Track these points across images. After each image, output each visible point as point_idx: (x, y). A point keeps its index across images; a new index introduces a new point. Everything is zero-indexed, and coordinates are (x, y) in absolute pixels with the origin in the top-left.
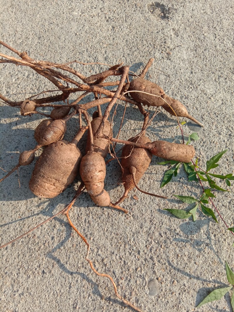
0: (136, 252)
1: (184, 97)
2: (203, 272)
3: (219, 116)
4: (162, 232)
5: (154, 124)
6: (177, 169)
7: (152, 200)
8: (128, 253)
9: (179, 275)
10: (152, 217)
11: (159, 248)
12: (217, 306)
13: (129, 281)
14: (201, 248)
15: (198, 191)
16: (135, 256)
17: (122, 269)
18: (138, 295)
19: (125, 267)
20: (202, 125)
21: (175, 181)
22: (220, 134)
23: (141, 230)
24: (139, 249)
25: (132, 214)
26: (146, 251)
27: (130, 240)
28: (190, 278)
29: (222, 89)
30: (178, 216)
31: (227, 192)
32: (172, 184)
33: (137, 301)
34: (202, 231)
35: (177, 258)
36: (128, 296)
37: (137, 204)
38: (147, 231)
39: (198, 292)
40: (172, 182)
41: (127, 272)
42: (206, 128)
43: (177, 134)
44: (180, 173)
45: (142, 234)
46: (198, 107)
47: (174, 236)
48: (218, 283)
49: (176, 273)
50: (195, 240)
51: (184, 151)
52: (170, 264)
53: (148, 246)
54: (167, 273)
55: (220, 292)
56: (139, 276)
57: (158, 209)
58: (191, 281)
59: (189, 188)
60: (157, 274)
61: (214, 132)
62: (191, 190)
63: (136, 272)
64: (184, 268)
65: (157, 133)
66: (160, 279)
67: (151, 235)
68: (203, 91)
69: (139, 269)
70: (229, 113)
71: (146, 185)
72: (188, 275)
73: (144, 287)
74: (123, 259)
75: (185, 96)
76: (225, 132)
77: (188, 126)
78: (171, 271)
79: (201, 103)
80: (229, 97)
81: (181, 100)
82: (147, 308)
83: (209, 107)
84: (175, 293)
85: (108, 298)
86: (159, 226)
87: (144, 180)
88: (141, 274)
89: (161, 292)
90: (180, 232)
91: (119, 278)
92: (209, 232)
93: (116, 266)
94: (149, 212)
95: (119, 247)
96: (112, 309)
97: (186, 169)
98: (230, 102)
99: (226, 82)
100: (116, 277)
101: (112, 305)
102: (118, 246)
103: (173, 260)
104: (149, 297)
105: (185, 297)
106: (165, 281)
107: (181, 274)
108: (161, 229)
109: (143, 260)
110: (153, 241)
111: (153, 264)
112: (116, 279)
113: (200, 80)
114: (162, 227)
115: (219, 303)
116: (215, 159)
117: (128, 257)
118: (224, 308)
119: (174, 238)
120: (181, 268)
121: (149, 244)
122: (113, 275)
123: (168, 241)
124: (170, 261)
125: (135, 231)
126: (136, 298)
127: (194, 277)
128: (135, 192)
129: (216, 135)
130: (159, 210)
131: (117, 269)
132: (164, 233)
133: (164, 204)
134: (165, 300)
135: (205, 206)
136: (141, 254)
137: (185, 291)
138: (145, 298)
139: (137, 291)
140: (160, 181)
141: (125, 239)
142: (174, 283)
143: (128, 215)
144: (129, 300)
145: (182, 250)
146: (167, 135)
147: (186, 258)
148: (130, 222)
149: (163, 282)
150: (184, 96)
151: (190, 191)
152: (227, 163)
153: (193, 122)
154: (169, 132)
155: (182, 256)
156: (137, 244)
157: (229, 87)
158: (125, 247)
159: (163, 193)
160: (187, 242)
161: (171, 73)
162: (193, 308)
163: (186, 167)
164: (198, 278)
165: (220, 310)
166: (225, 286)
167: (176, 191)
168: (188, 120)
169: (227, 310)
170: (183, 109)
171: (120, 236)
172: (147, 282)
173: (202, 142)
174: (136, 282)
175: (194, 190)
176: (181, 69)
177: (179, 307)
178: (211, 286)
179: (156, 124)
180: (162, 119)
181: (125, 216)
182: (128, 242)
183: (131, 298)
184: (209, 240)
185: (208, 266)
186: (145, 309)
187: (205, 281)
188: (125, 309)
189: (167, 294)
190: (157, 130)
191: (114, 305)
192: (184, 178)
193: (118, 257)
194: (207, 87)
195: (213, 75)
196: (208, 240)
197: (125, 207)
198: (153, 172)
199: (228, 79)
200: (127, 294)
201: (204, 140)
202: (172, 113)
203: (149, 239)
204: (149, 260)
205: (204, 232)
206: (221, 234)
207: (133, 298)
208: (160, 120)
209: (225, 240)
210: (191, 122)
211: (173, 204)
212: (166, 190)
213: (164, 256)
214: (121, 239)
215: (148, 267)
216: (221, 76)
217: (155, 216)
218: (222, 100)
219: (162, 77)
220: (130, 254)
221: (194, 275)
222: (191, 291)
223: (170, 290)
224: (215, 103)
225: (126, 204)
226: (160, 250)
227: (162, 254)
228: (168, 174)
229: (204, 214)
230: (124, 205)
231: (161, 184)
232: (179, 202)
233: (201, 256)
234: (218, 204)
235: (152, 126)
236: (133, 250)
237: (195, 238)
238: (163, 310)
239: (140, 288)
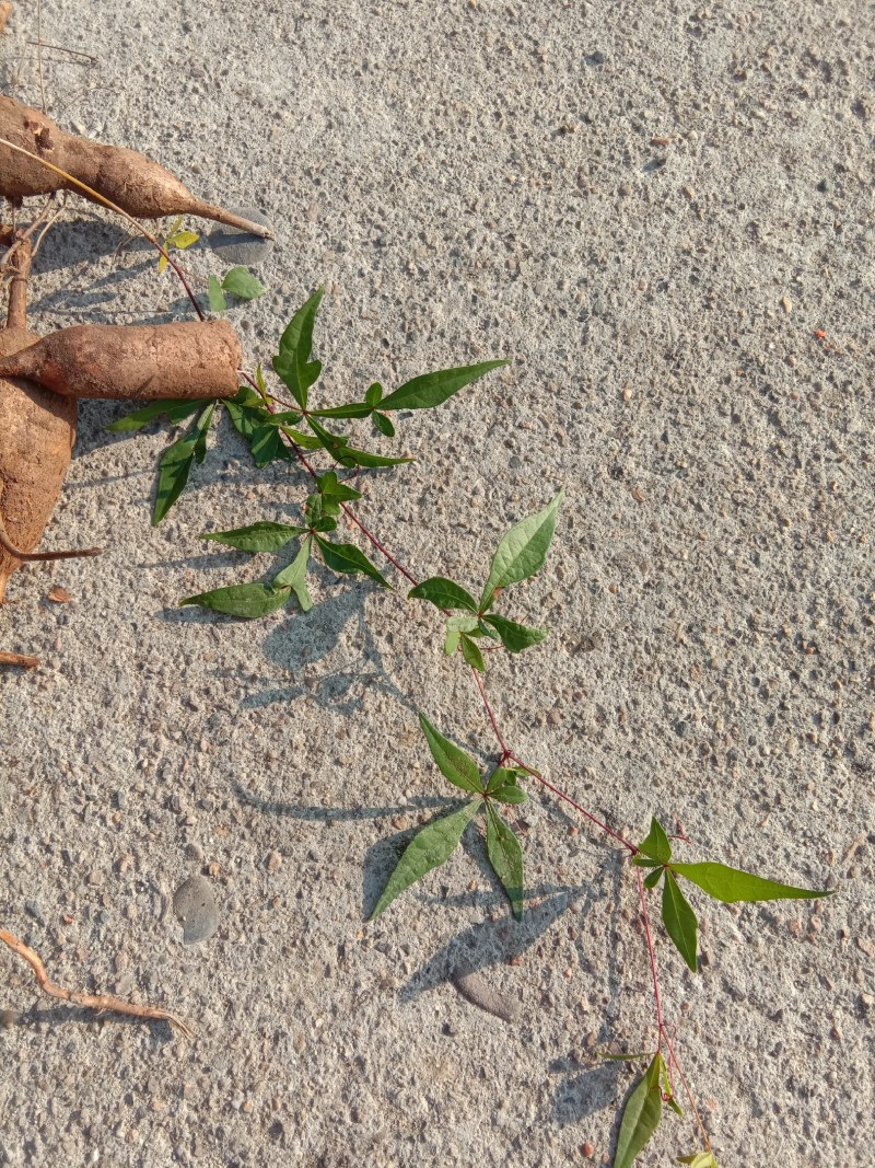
0: (104, 802)
1: (176, 135)
2: (372, 783)
3: (324, 180)
4: (192, 693)
5: (75, 277)
6: (204, 433)
7: (131, 584)
8: (72, 817)
9: (287, 824)
10: (144, 649)
11: (191, 756)
12: (444, 890)
13: (98, 919)
14: (350, 700)
15: (300, 495)
16: (103, 818)
17: (60, 886)
18: (144, 957)
19: (70, 872)
20: (263, 229)
21: (208, 483)
22: (340, 249)
23: (106, 715)
24: (115, 788)
25: (58, 664)
26: (141, 786)
27: (70, 766)
28: (329, 824)
29: (317, 67)
30: (237, 610)
31: (406, 465)
32: (197, 497)
33: (144, 982)
34: (342, 638)
35: (268, 767)
36: (105, 977)
37: (71, 621)
38: (131, 710)
39: (368, 862)
40: (197, 488)
41: (83, 889)
42: (282, 240)
43: (175, 294)
44: (220, 448)
45: (113, 726)
46: (237, 161)
47: (242, 691)
48: (432, 802)
49: (274, 824)
50: (318, 678)
52: (243, 800)
53: (145, 764)
54: (238, 839)
55: (438, 835)
56: (132, 886)
57: (161, 609)
58: (331, 833)
59: (266, 494)
60: (202, 854)
61: (317, 245)
62: (274, 499)
63: (118, 878)
64: (300, 794)
65: (94, 310)
66: (215, 868)
67: (151, 717)
68: (244, 93)
69: (130, 860)
70: (359, 157)
71: (93, 534)
72: (317, 816)
73: (160, 919)
74: (57, 848)
75: (176, 128)
76: (357, 237)
77: (214, 247)
78: (254, 824)
79: (245, 145)
80: (350, 93)
81: (164, 152)
82: (186, 993)
83: (279, 152)
84: (280, 901)
85: (27, 1015)
86: (178, 673)
87: (79, 514)
88: (139, 878)
89: (227, 917)
90: (259, 668)
91: (57, 924)
92: (368, 632)
93: (33, 883)
94: (125, 633)
95: (29, 808)
96: (53, 1049)
97: (238, 424)
98: (358, 110)
99: (328, 36)
100: (40, 923)
101: (50, 1031)
102: (24, 805)
103: (253, 781)
104: (185, 950)
105: (322, 899)
106: (235, 870)
107: (292, 821)
108: (185, 682)
109: (139, 823)
110: (163, 738)
111: (180, 825)
112: (44, 931)
113: (226, 50)
114: (189, 672)
115: (449, 874)
116: (295, 342)
117: (75, 831)
118: (469, 887)
119: (243, 697)
120: (287, 797)
121: (150, 754)
122: (29, 921)
123: (223, 718)
124: (244, 788)
125: (85, 726)
126: (137, 972)
127: (343, 815)
128: (54, 572)
129: (326, 259)
130: (167, 614)
131: (41, 895)
132: (200, 695)
133: (181, 583)
134: (248, 939)
135: (334, 541)
136: (124, 802)
137: (317, 877)
138: (171, 962)
139: (135, 946)
140: (149, 500)
141: (48, 768)
142: (272, 862)
143: (41, 673)
144: (112, 989)
145: (281, 731)
146: (137, 309)
147: (299, 758)
148: (58, 699)
149: (230, 874)
150: (171, 131)
151: (272, 504)
152: (388, 357)
153: (228, 230)
154: (144, 295)
155: (283, 753)
156: (102, 770)
157: (344, 52)
158: (54, 799)
159: (167, 544)
160: (293, 698)
161: (103, 49)
162: (359, 926)
163: (237, 414)
164: (357, 813)
165: (456, 899)
166: (458, 805)
167: (217, 521)
168: (209, 226)
169: (481, 888)
171: (28, 766)
172: (170, 898)
173: (280, 300)
174: (125, 912)
175: (283, 498)
176: (138, 26)
177: (308, 942)
178: (407, 822)
179: (84, 272)
180: (105, 246)
181: (33, 681)
182: (65, 775)
183: (118, 981)
184: (374, 660)
185: (386, 757)
186: (181, 1001)
187: (383, 813)
188: (104, 1031)
189: (251, 913)
190: (95, 299)
191: (57, 1029)
192: (237, 462)
193: (33, 848)
194: (257, 73)
195: (272, 19)
196: (370, 663)
197: (25, 646)
198: (112, 474)
199: (331, 21)
200: (98, 970)
201: (286, 289)
202: (139, 212)
203: (147, 735)
204: (160, 813)
205: (349, 638)
206: (411, 624)
207: (127, 975)
208: (98, 251)
209: (428, 642)
210: (220, 232)
211: (216, 571)
212: (178, 527)
213: (215, 779)
214: (31, 775)
215: (163, 839)
216: (302, 17)
217: (154, 642)
218: (327, 112)
219: (70, 74)
220: (81, 817)
221: (341, 807)
222: (341, 869)
223: (261, 892)
224: (299, 129)
225: (27, 634)
226: (196, 760)
227: (208, 772)
228: (174, 464)
229: (337, 574)
230: (17, 639)
231: (153, 512)
232: (236, 558)
233: (354, 730)
234: (381, 520)
235: (70, 288)
236: (88, 798)
237: (321, 671)
238: (250, 977)
239: (146, 929)
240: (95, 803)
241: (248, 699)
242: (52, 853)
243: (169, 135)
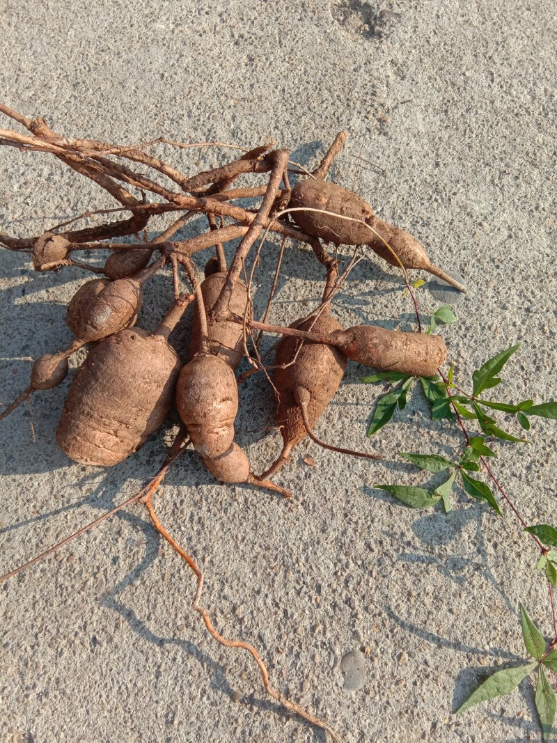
0: (312, 588)
1: (421, 222)
2: (469, 631)
3: (502, 266)
4: (372, 540)
5: (350, 288)
6: (405, 392)
7: (349, 466)
8: (293, 591)
9: (414, 639)
10: (349, 506)
11: (366, 578)
12: (503, 711)
13: (298, 656)
14: (464, 576)
15: (455, 443)
16: (310, 598)
17: (279, 629)
18: (319, 688)
19: (286, 623)
20: (463, 287)
21: (402, 421)
22: (504, 308)
23: (322, 537)
24: (320, 582)
25: (301, 499)
26: (334, 586)
27: (297, 561)
28: (440, 647)
29: (508, 202)
30: (409, 501)
31: (523, 443)
32: (394, 427)
33: (316, 703)
34: (465, 535)
35: (409, 600)
36: (295, 692)
37: (313, 476)
38: (336, 539)
39: (459, 678)
40: (395, 422)
41: (291, 635)
42: (471, 295)
43: (403, 310)
44: (412, 402)
45: (325, 545)
46: (453, 245)
47: (401, 549)
48: (504, 655)
49: (407, 635)
50: (448, 556)
51: (422, 349)
52: (391, 615)
53: (339, 574)
54: (384, 637)
55: (508, 677)
56: (319, 643)
57: (362, 485)
58: (441, 652)
59: (435, 437)
60: (362, 638)
61: (491, 303)
62: (439, 441)
63: (312, 637)
64: (425, 622)
65: (357, 308)
66: (368, 649)
67: (347, 546)
68: (464, 208)
69: (320, 627)
70: (524, 258)
71: (333, 432)
72: (433, 639)
73: (332, 669)
74: (281, 606)
75: (422, 219)
76: (516, 303)
77: (430, 289)
78: (395, 631)
79: (459, 237)
80: (525, 221)
81: (412, 231)
82: (339, 718)
83: (478, 245)
84: (403, 683)
85: (246, 698)
86: (366, 526)
87: (328, 418)
88: (324, 640)
89: (371, 681)
90: (413, 538)
91: (273, 651)
92: (482, 538)
93: (265, 622)
94: (341, 494)
95: (271, 577)
96: (257, 723)
97: (426, 392)
98: (528, 232)
99: (518, 186)
100: (265, 647)
101: (258, 713)
102: (269, 574)
103: (399, 605)
104: (343, 693)
105: (428, 690)
106: (380, 655)
107: (418, 637)
108: (369, 532)
109: (329, 607)
110: (351, 561)
111: (352, 617)
112: (266, 652)
113: (457, 181)
114: (372, 527)
115: (507, 702)
116: (492, 366)
117: (293, 599)
118: (518, 714)
119: (401, 552)
120: (417, 622)
121: (343, 568)
122: (259, 644)
123: (387, 561)
124: (393, 608)
125: (309, 540)
126: (314, 695)
127: (448, 644)
128: (309, 447)
129: (495, 311)
130: (365, 489)
131: (268, 631)
132: (376, 543)
133: (377, 474)
134: (381, 699)
135: (470, 476)
136: (323, 592)
137: (427, 677)
138: (334, 696)
139: (315, 679)
140: (367, 421)
141: (286, 558)
142: (402, 658)
143: (292, 502)
144: (298, 700)
145: (420, 581)
146: (381, 314)
147: (428, 601)
148: (298, 519)
149: (377, 656)
150: (419, 220)
151: (437, 443)
152: (522, 376)
153: (441, 282)
154: (386, 306)
155: (419, 595)
156: (314, 568)
157: (525, 197)
158: (285, 577)
159: (372, 449)
160: (430, 563)
161: (389, 167)
162: (448, 715)
163: (426, 386)
164: (457, 646)
165: (509, 719)
166: (520, 662)
167: (403, 444)
168: (430, 277)
169: (526, 717)
170: (418, 251)
171: (275, 553)
172: (340, 658)
173: (463, 328)
174: (313, 657)
175: (444, 442)
176: (411, 158)
177: (415, 713)
178: (487, 662)
179: (356, 286)
180: (370, 275)
181: (286, 505)
182: (294, 565)
183: (302, 697)
184: (483, 556)
185: (480, 617)
186: (335, 722)
187: (474, 651)
188: (288, 723)
189: (385, 684)
190: (358, 302)
191: (262, 713)
192: (421, 413)
193: (269, 601)
194: (473, 198)
195: (487, 169)
196: (480, 556)
197: (286, 484)
198: (349, 401)
199: (521, 178)
200: (292, 686)
201: (468, 323)
202: (392, 261)
203: (343, 557)
204: (342, 606)
205: (470, 537)
206: (509, 541)
207: (307, 697)
208: (366, 277)
209: (519, 555)
210: (436, 282)
211: (397, 473)
212: (381, 441)
213: (377, 597)
214: (276, 558)
215: (341, 622)
216: (505, 172)
217: (356, 503)
218: (510, 229)
219: (369, 176)
220: (298, 593)
221: (448, 639)
222: (442, 677)
223: (393, 674)
224: (491, 234)
225: (287, 477)
226: (368, 581)
227: (373, 591)
228: (385, 405)
229: (469, 497)
230: (282, 479)
231: (368, 428)
232: (411, 469)
233: (464, 595)
234: (501, 472)
235: (346, 293)
236: (304, 583)
237: (450, 552)
238: (377, 722)
239: (323, 672)
240: (307, 587)
241: (403, 554)
242: (279, 608)
243: (417, 222)
